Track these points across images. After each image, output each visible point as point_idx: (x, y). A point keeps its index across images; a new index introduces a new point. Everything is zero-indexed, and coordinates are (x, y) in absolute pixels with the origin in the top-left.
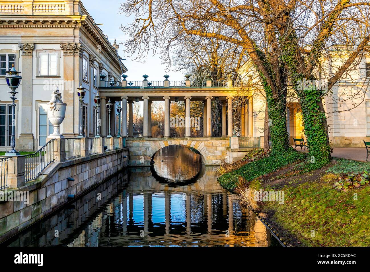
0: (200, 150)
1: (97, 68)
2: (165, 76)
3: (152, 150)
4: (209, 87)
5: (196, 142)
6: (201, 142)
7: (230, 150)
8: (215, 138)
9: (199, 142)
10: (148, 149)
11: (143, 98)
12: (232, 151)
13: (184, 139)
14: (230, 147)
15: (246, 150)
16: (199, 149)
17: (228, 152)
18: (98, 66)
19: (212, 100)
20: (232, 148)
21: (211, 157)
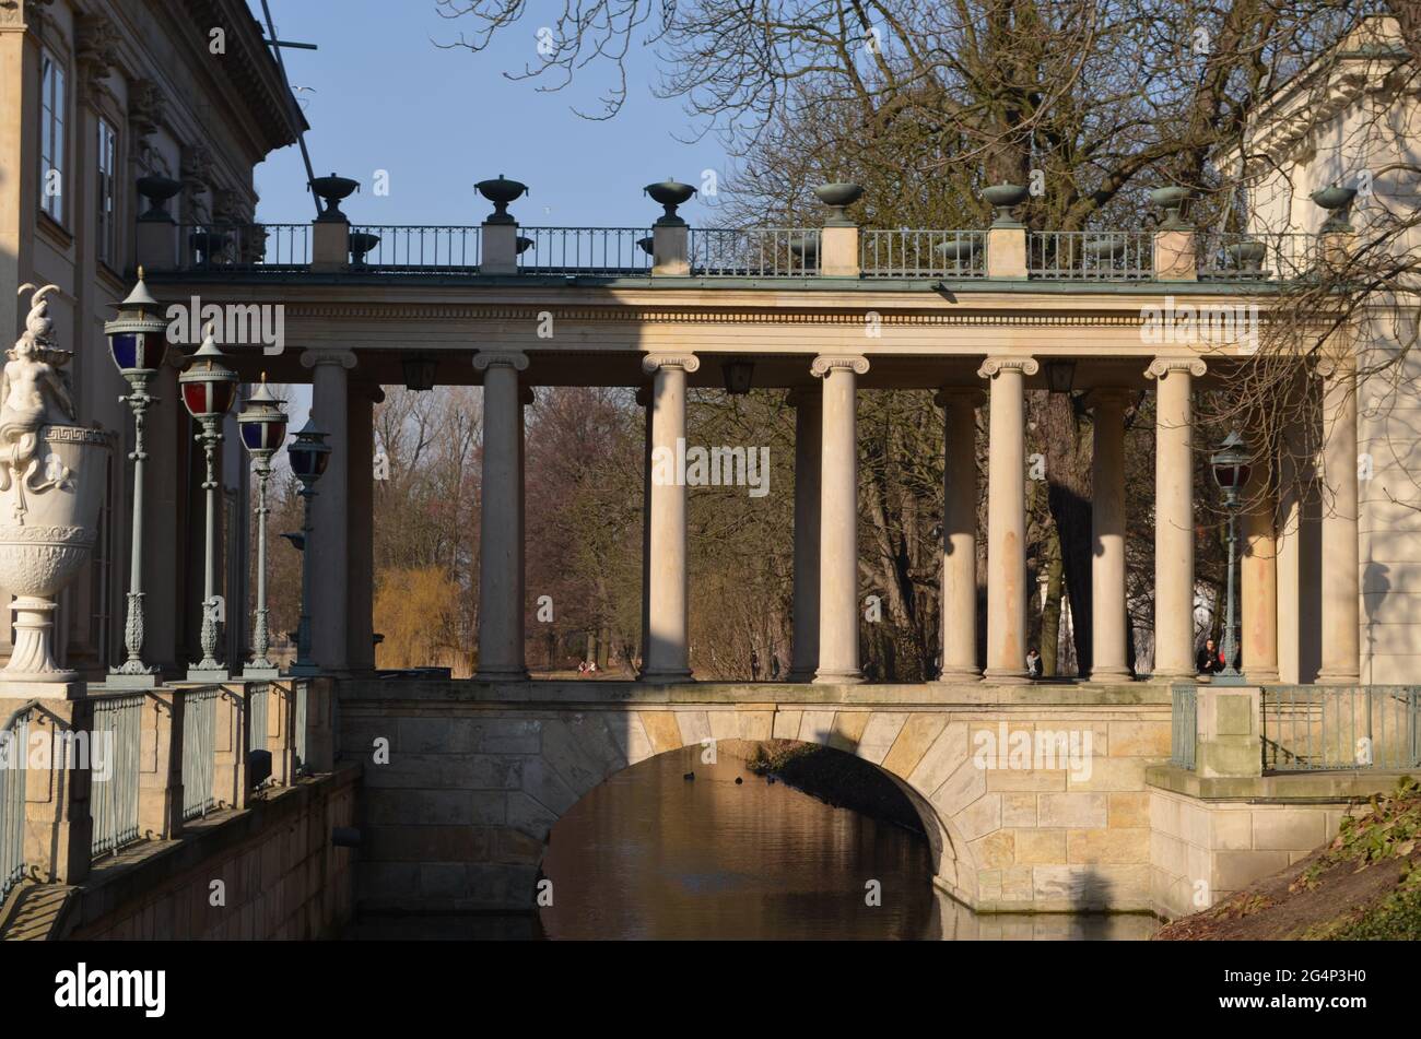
0: (936, 783)
1: (116, 117)
2: (658, 192)
3: (548, 781)
4: (1008, 287)
5: (899, 718)
6: (940, 720)
7: (1193, 787)
8: (1052, 692)
9: (928, 719)
10: (519, 773)
11: (478, 363)
12: (1211, 794)
13: (810, 697)
14: (1191, 770)
15: (1320, 794)
16: (926, 782)
17: (1160, 806)
18: (124, 105)
19: (1028, 383)
20: (1209, 772)
21: (1023, 842)
